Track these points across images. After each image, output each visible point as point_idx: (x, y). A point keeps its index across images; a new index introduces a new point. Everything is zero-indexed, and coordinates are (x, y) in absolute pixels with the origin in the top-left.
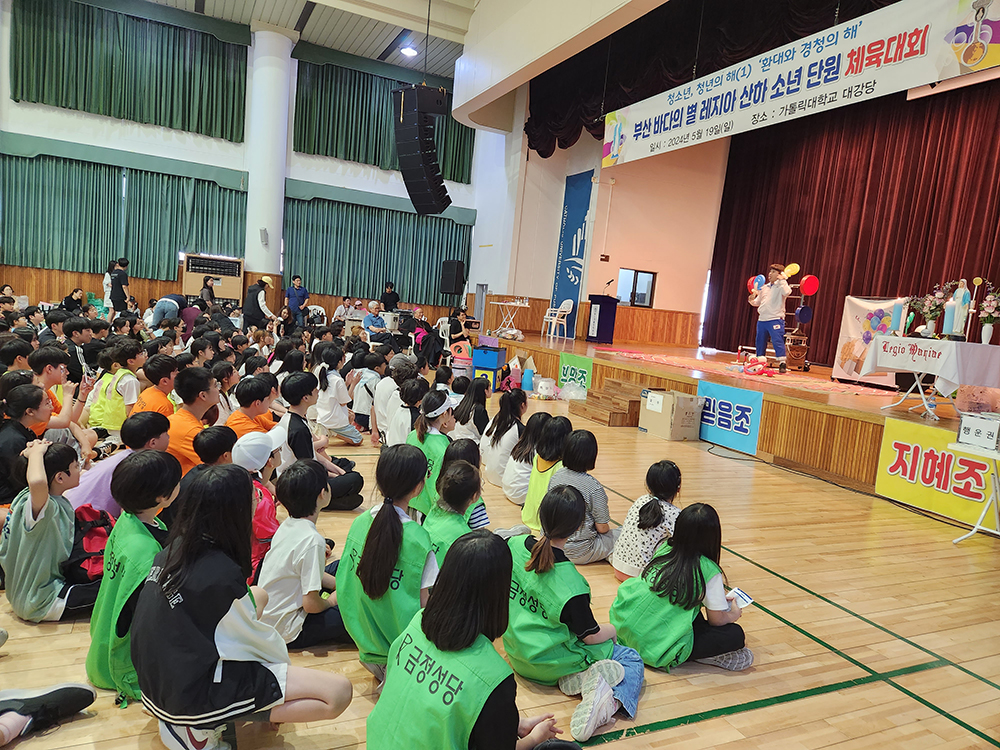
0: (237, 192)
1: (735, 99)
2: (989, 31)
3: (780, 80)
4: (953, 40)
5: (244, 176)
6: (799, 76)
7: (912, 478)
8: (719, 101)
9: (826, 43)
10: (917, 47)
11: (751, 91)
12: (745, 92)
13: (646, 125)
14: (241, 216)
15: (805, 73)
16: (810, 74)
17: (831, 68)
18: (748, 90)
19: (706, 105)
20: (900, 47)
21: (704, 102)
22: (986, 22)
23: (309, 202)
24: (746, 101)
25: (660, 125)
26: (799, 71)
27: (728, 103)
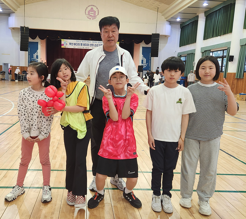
3: (95, 45)
13: (72, 43)
18: (91, 44)
19: (84, 44)
25: (75, 44)
26: (98, 44)
27: (88, 45)
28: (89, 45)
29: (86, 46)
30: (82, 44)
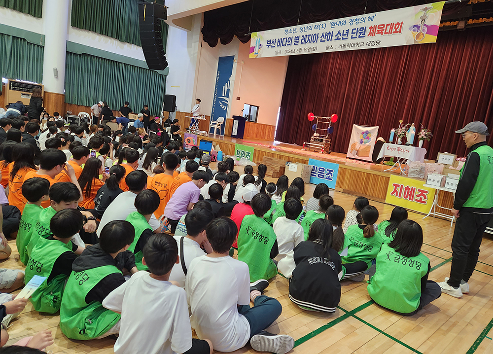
0: (38, 46)
1: (318, 37)
2: (426, 29)
3: (339, 33)
4: (412, 30)
5: (42, 37)
6: (348, 33)
7: (400, 196)
8: (310, 37)
9: (360, 21)
10: (398, 30)
11: (326, 35)
12: (323, 35)
13: (273, 42)
14: (40, 60)
15: (350, 32)
16: (352, 33)
17: (362, 32)
18: (324, 34)
19: (304, 38)
20: (391, 28)
21: (303, 36)
22: (425, 25)
23: (80, 55)
24: (323, 39)
25: (280, 42)
26: (348, 30)
27: (314, 38)
28: (319, 39)
29: (308, 45)
30: (297, 38)
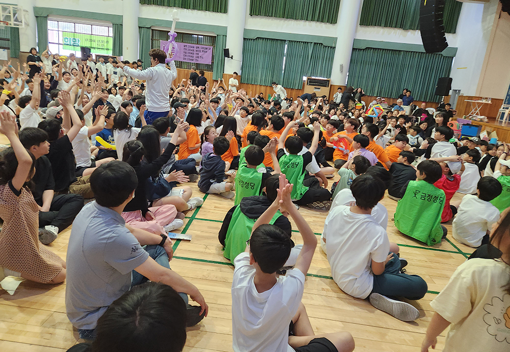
0: (331, 47)
5: (335, 40)
14: (331, 59)
23: (364, 50)
